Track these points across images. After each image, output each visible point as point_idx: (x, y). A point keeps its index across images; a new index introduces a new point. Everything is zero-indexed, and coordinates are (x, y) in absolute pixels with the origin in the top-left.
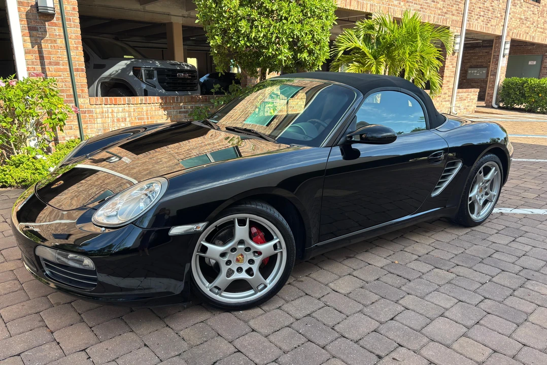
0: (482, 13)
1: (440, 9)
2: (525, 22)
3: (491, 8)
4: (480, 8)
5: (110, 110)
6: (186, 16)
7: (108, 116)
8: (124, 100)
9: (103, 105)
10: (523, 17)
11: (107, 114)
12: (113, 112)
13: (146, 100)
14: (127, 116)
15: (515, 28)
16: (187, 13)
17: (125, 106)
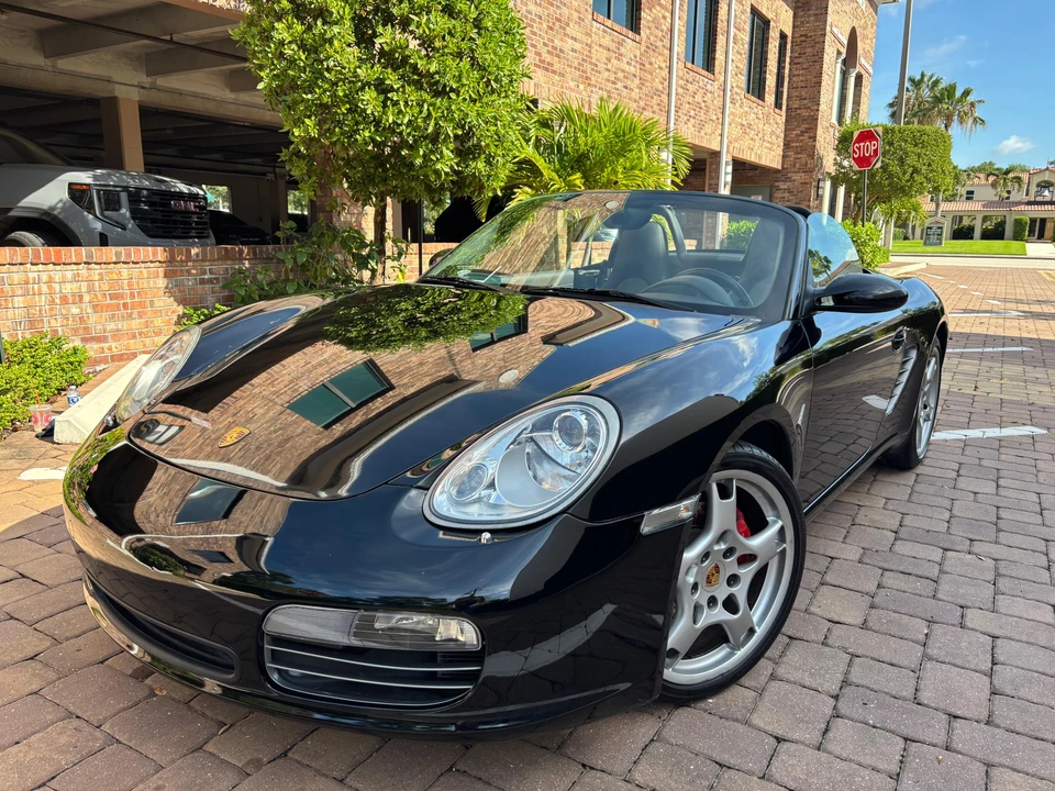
0: (692, 113)
1: (635, 101)
2: (748, 130)
3: (703, 104)
4: (689, 103)
5: (44, 277)
6: (148, 85)
7: (40, 289)
8: (78, 254)
9: (29, 266)
10: (745, 123)
11: (36, 286)
12: (50, 281)
13: (128, 255)
14: (84, 290)
15: (736, 140)
16: (149, 79)
17: (80, 267)
